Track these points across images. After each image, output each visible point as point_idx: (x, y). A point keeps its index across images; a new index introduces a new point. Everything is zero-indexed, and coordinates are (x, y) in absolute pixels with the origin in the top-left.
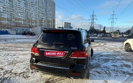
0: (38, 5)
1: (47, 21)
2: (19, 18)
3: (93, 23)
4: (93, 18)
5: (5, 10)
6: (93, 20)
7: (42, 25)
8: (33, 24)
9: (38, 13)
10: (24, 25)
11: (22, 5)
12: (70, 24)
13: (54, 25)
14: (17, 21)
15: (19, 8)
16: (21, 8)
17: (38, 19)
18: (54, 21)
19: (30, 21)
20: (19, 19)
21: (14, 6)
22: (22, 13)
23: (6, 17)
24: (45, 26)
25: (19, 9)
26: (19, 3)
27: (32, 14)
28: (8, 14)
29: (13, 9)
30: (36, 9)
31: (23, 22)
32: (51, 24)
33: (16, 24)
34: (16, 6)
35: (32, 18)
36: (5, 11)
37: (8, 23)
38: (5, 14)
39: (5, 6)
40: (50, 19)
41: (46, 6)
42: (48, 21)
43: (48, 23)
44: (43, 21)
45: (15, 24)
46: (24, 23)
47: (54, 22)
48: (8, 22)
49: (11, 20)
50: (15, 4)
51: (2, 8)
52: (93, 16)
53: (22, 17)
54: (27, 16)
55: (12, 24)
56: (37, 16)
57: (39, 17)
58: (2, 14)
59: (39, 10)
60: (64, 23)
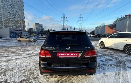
1: (14, 21)
3: (64, 24)
4: (64, 20)
6: (64, 22)
9: (2, 11)
12: (42, 25)
13: (24, 27)
17: (3, 19)
32: (20, 25)
40: (19, 20)
41: (12, 5)
42: (16, 21)
43: (16, 23)
47: (23, 22)
57: (4, 16)
59: (3, 8)
60: (35, 24)
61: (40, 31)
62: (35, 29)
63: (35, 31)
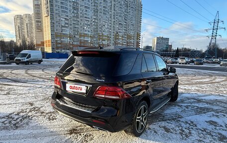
0: (113, 11)
1: (126, 36)
2: (85, 33)
3: (214, 37)
4: (216, 27)
5: (67, 22)
6: (215, 31)
7: (118, 44)
8: (104, 42)
9: (112, 23)
10: (91, 43)
11: (90, 13)
12: (167, 39)
13: (138, 43)
14: (82, 38)
15: (86, 17)
16: (89, 18)
17: (112, 34)
18: (138, 35)
19: (100, 37)
20: (85, 35)
21: (80, 15)
22: (89, 25)
23: (69, 33)
24: (123, 44)
25: (86, 19)
26: (86, 10)
27: (104, 26)
28: (71, 28)
29: (78, 20)
30: (111, 17)
31: (89, 40)
32: (132, 41)
33: (81, 42)
34: (82, 15)
35: (103, 33)
36: (68, 24)
37: (70, 42)
38: (66, 29)
39: (67, 16)
40: (132, 33)
42: (128, 36)
43: (128, 39)
44: (121, 36)
45: (78, 43)
46: (91, 41)
47: (137, 37)
48: (70, 39)
49: (74, 36)
50: (81, 13)
51: (64, 19)
52: (216, 22)
53: (89, 31)
54: (96, 30)
55: (75, 43)
56: (111, 29)
57: (114, 30)
58: (63, 28)
59: (114, 19)
60: (156, 38)
61: (163, 51)
62: (155, 47)
63: (155, 50)
